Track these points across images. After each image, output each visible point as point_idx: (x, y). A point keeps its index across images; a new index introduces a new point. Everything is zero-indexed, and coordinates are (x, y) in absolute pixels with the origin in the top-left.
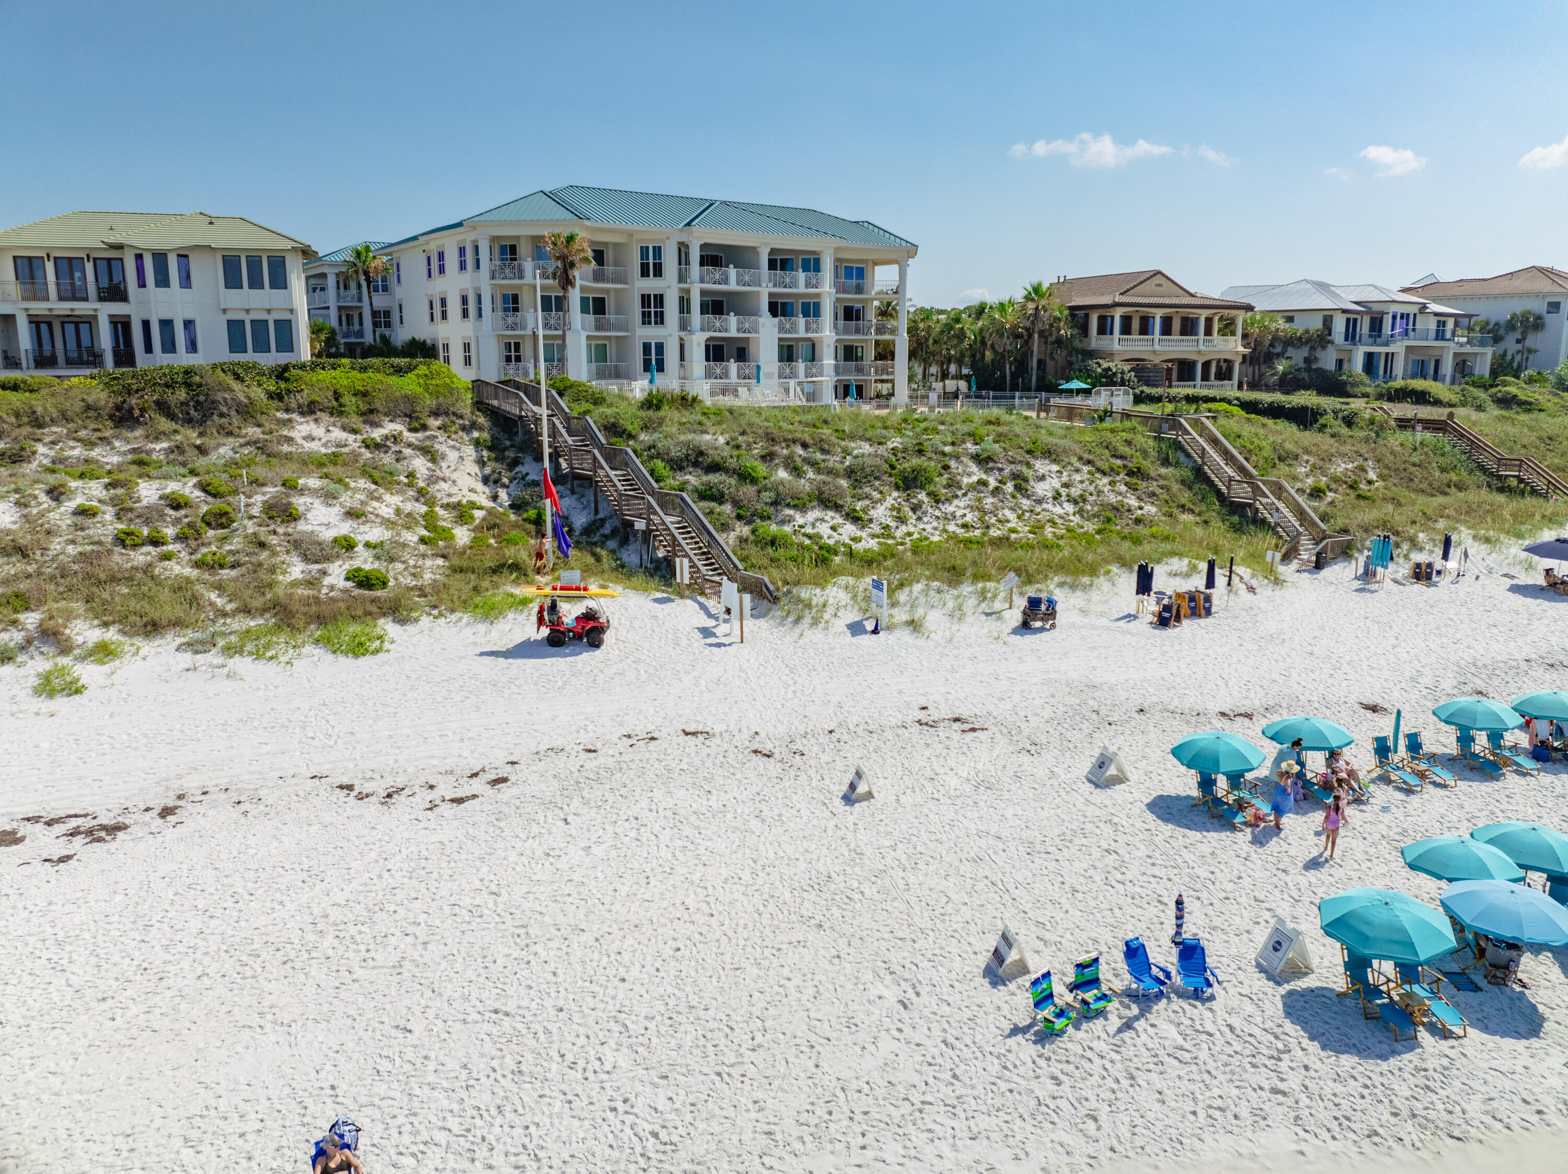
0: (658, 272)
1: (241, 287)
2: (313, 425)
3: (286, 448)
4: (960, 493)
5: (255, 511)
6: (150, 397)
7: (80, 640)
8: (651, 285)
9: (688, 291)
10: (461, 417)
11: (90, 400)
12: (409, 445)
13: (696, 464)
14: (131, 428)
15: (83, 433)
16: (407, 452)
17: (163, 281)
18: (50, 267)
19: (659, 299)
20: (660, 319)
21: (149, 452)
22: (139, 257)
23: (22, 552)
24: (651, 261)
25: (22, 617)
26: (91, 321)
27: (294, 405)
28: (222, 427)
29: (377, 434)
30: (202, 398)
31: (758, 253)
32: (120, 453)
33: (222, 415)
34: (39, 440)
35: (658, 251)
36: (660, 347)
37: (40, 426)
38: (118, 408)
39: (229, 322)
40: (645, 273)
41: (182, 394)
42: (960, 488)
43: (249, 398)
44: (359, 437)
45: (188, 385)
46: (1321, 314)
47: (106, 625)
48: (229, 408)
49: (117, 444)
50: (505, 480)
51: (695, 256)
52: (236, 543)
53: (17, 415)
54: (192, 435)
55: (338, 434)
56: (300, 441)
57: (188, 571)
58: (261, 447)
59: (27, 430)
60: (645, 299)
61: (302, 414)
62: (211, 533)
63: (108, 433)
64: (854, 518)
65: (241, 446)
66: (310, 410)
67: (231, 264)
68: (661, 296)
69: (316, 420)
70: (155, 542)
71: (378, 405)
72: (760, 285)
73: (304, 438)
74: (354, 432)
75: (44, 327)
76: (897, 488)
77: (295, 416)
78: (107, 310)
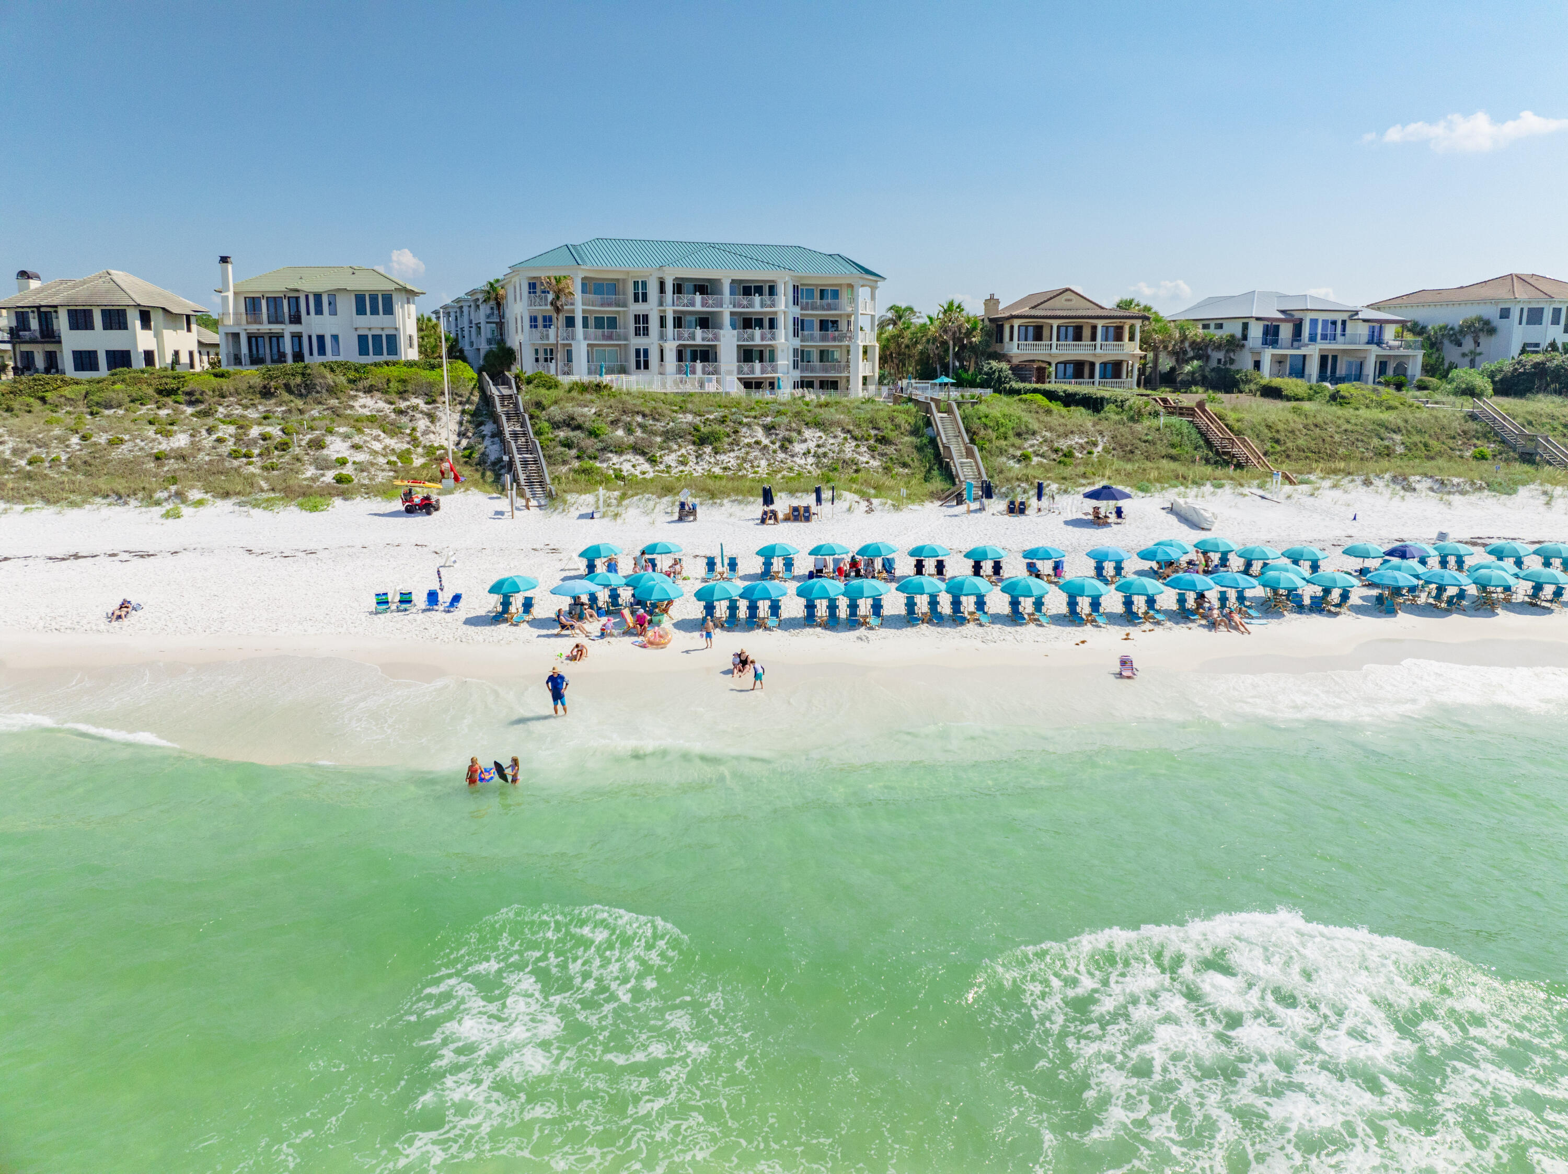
0: (645, 299)
1: (366, 314)
2: (369, 399)
3: (348, 412)
4: (736, 448)
5: (303, 443)
6: (281, 381)
7: (192, 498)
8: (640, 308)
9: (664, 311)
10: (461, 396)
11: (252, 382)
12: (422, 412)
13: (568, 425)
14: (269, 399)
15: (244, 402)
16: (419, 416)
17: (319, 311)
18: (264, 303)
19: (646, 318)
20: (646, 332)
21: (274, 413)
22: (307, 297)
23: (184, 458)
24: (640, 291)
25: (171, 487)
26: (279, 337)
27: (361, 387)
28: (316, 399)
29: (403, 405)
30: (308, 382)
31: (722, 284)
32: (260, 413)
33: (318, 392)
34: (221, 405)
35: (644, 284)
36: (646, 352)
37: (224, 397)
38: (265, 387)
39: (359, 336)
40: (636, 300)
41: (299, 380)
42: (738, 445)
43: (334, 382)
44: (393, 406)
45: (303, 374)
46: (1240, 322)
47: (207, 492)
48: (322, 388)
49: (260, 407)
50: (470, 434)
51: (669, 288)
52: (287, 458)
53: (214, 391)
54: (300, 403)
55: (381, 404)
56: (357, 408)
57: (257, 471)
58: (334, 410)
59: (216, 399)
60: (637, 317)
61: (365, 392)
62: (276, 453)
63: (256, 402)
64: (652, 461)
65: (324, 410)
66: (369, 390)
67: (360, 299)
68: (647, 316)
69: (372, 396)
70: (247, 456)
71: (409, 388)
72: (721, 306)
73: (361, 407)
74: (391, 403)
75: (254, 340)
76: (694, 443)
77: (361, 394)
78: (289, 329)
